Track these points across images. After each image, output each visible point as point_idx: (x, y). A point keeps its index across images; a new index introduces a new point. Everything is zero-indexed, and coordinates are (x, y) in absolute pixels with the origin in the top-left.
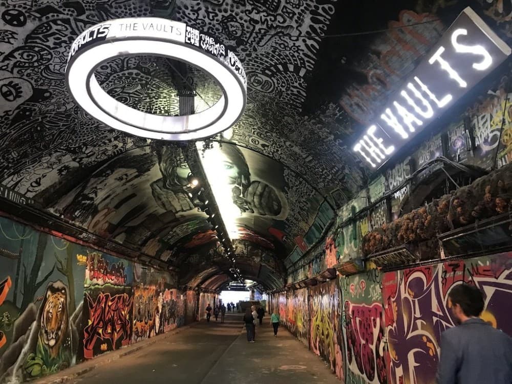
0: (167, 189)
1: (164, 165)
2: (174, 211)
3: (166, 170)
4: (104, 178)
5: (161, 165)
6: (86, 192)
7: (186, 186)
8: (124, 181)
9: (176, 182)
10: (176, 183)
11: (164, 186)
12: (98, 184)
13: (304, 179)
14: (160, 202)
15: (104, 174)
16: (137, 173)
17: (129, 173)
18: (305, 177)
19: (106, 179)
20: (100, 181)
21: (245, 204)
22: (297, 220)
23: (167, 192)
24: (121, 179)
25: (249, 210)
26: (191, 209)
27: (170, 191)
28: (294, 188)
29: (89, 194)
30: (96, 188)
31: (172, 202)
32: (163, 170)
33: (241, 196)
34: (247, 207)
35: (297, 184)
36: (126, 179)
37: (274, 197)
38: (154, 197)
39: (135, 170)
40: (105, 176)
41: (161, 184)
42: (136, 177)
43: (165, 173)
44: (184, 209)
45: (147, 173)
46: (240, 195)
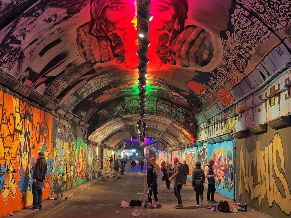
0: (92, 35)
1: (96, 5)
2: (93, 62)
3: (95, 12)
4: (34, 18)
5: (92, 5)
6: (15, 33)
7: (111, 31)
8: (52, 23)
9: (103, 26)
10: (102, 28)
11: (90, 32)
12: (27, 25)
13: (259, 19)
14: (81, 51)
15: (34, 14)
16: (66, 15)
17: (58, 14)
18: (262, 16)
19: (35, 20)
20: (29, 22)
21: (169, 55)
22: (228, 70)
23: (91, 39)
24: (50, 20)
25: (171, 62)
26: (110, 60)
27: (95, 38)
28: (240, 32)
29: (17, 36)
30: (25, 29)
31: (93, 51)
32: (93, 12)
33: (167, 45)
34: (170, 58)
35: (246, 25)
36: (55, 20)
37: (208, 45)
38: (78, 44)
39: (65, 11)
40: (35, 16)
41: (87, 28)
42: (65, 19)
43: (94, 15)
44: (103, 60)
45: (76, 15)
46: (166, 43)
